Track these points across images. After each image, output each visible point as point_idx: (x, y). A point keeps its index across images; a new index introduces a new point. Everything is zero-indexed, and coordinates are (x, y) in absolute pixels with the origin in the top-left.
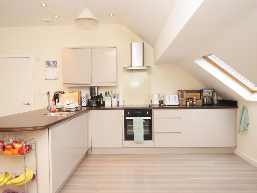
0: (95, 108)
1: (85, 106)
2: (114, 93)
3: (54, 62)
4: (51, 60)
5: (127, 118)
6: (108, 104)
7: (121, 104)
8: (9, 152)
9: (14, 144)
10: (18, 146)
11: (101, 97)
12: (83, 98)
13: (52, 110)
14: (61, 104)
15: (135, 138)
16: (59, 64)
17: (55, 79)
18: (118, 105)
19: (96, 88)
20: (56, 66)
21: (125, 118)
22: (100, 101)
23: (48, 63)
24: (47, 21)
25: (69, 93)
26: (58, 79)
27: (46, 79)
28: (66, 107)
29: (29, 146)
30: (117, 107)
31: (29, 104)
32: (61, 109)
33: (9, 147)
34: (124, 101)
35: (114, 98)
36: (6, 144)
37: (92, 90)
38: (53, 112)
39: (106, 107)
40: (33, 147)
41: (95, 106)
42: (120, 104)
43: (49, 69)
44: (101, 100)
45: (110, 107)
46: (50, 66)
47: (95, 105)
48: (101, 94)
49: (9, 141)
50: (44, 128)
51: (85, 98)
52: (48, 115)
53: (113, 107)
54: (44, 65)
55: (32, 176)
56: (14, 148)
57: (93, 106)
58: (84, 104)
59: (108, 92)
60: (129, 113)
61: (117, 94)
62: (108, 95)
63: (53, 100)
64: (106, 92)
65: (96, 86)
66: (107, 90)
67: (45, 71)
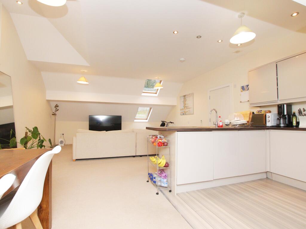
1: (270, 125)
3: (247, 86)
4: (244, 84)
6: (303, 125)
11: (294, 115)
12: (268, 117)
13: (219, 125)
14: (228, 120)
17: (248, 101)
20: (248, 89)
23: (243, 88)
27: (241, 102)
32: (228, 125)
38: (219, 127)
41: (283, 127)
43: (244, 92)
44: (294, 120)
46: (244, 90)
48: (294, 113)
54: (240, 89)
55: (165, 164)
57: (281, 127)
58: (269, 123)
59: (302, 109)
62: (303, 113)
63: (220, 117)
64: (300, 109)
65: (285, 104)
66: (301, 107)
67: (241, 95)
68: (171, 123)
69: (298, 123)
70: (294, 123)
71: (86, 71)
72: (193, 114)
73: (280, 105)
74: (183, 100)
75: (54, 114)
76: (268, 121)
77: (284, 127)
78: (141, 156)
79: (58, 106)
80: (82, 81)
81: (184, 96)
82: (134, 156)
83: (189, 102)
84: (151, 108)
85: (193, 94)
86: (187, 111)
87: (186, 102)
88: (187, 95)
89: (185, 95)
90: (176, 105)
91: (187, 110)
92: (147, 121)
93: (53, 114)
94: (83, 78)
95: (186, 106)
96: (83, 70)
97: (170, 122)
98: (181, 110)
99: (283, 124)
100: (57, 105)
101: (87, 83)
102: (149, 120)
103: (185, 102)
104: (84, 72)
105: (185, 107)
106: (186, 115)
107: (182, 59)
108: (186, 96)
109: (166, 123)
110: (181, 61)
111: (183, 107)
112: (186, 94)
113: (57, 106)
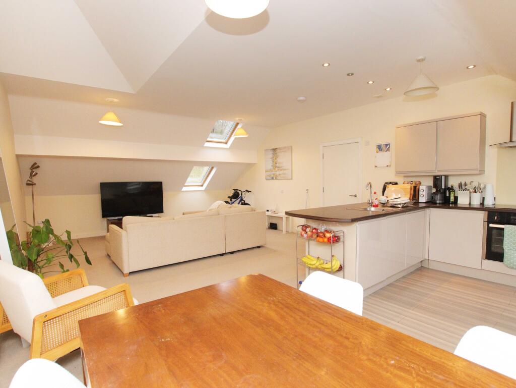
0: (441, 205)
1: (424, 201)
2: (475, 184)
3: (387, 145)
4: (382, 142)
5: (491, 225)
6: (463, 200)
7: (489, 203)
8: (321, 240)
9: (325, 233)
10: (328, 235)
11: (451, 189)
12: (421, 191)
13: (374, 204)
14: (385, 198)
15: (505, 259)
16: (392, 147)
17: (387, 166)
18: (482, 204)
19: (443, 177)
20: (388, 150)
21: (488, 225)
22: (449, 197)
23: (379, 148)
24: (378, 97)
25: (404, 183)
26: (390, 166)
27: (376, 167)
28: (391, 202)
29: (337, 237)
30: (482, 207)
31: (356, 196)
32: (385, 204)
33: (321, 234)
34: (495, 198)
35: (475, 192)
36: (319, 231)
37: (437, 180)
38: (374, 206)
39: (459, 206)
40: (342, 240)
41: (439, 203)
42: (486, 203)
43: (381, 154)
44: (452, 195)
45: (468, 206)
46: (381, 150)
47: (441, 202)
48: (452, 186)
49: (321, 229)
50: (351, 221)
51: (425, 191)
52: (368, 210)
53: (472, 206)
54: (375, 149)
55: (339, 266)
56: (325, 236)
57: (437, 203)
58: (423, 199)
59: (463, 183)
60: (496, 217)
61: (482, 186)
62: (463, 187)
63: (375, 193)
64: (461, 183)
65: (444, 175)
66: (463, 180)
67: (375, 157)
68: (248, 191)
69: (456, 198)
70: (452, 199)
71: (115, 100)
72: (291, 179)
73: (438, 176)
74: (271, 156)
75: (31, 184)
76: (422, 196)
77: (442, 203)
78: (232, 253)
79: (38, 167)
80: (110, 120)
81: (274, 150)
82: (222, 255)
83: (283, 159)
84: (212, 168)
85: (290, 148)
86: (280, 175)
87: (278, 159)
88: (280, 148)
89: (276, 149)
90: (256, 162)
91: (281, 172)
92: (203, 188)
93: (28, 184)
94: (111, 115)
95: (277, 165)
96: (111, 99)
97: (246, 191)
98: (266, 171)
99: (439, 200)
100: (35, 164)
101: (121, 124)
102: (206, 188)
103: (276, 159)
104: (112, 102)
105: (275, 166)
106: (276, 179)
107: (301, 98)
108: (278, 151)
109: (240, 193)
110: (299, 101)
111: (272, 167)
112: (277, 147)
113: (35, 167)
